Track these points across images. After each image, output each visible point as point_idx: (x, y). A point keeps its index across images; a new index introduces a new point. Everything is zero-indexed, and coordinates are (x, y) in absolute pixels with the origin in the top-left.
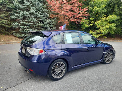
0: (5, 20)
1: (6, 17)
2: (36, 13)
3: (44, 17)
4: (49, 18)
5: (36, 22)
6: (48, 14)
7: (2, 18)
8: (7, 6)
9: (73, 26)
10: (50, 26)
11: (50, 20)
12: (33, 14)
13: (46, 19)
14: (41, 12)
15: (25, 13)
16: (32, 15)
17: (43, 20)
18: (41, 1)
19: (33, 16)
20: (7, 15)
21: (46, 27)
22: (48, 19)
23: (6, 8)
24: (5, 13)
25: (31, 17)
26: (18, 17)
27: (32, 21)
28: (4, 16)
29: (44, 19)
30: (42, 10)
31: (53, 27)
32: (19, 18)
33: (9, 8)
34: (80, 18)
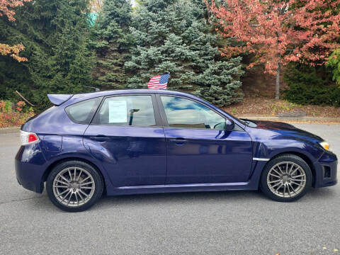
0: (116, 71)
1: (116, 64)
2: (178, 50)
3: (205, 57)
4: (217, 58)
5: (177, 71)
6: (217, 48)
7: (109, 69)
8: (119, 40)
9: (306, 76)
10: (219, 80)
11: (219, 63)
12: (173, 52)
13: (209, 60)
14: (197, 45)
15: (152, 51)
16: (169, 54)
17: (202, 65)
18: (201, 15)
19: (172, 56)
20: (119, 60)
21: (207, 82)
22: (215, 61)
23: (118, 45)
24: (115, 58)
25: (166, 60)
26: (138, 63)
27: (166, 69)
28: (113, 64)
29: (203, 62)
30: (198, 39)
31: (229, 83)
32: (140, 65)
33: (123, 44)
34: (327, 45)
